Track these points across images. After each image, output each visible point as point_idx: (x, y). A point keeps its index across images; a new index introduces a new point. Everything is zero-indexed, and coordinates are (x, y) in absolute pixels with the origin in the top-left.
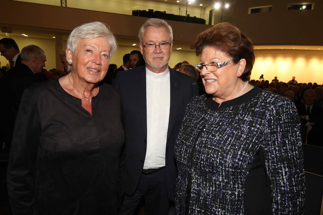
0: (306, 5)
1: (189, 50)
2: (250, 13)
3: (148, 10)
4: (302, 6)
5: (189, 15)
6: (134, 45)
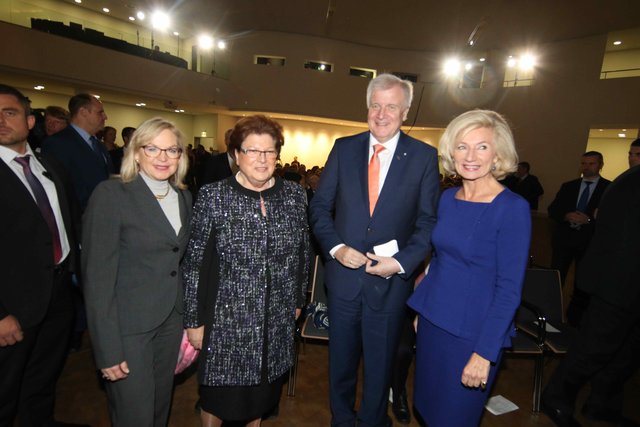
0: (326, 65)
1: (163, 108)
2: (256, 62)
3: (68, 24)
4: (320, 65)
5: (157, 48)
6: (39, 88)
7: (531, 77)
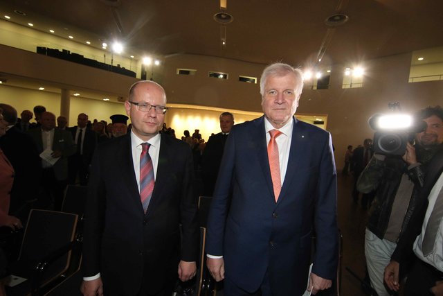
0: (223, 75)
2: (178, 73)
3: (62, 51)
4: (219, 75)
5: (119, 65)
7: (362, 82)
